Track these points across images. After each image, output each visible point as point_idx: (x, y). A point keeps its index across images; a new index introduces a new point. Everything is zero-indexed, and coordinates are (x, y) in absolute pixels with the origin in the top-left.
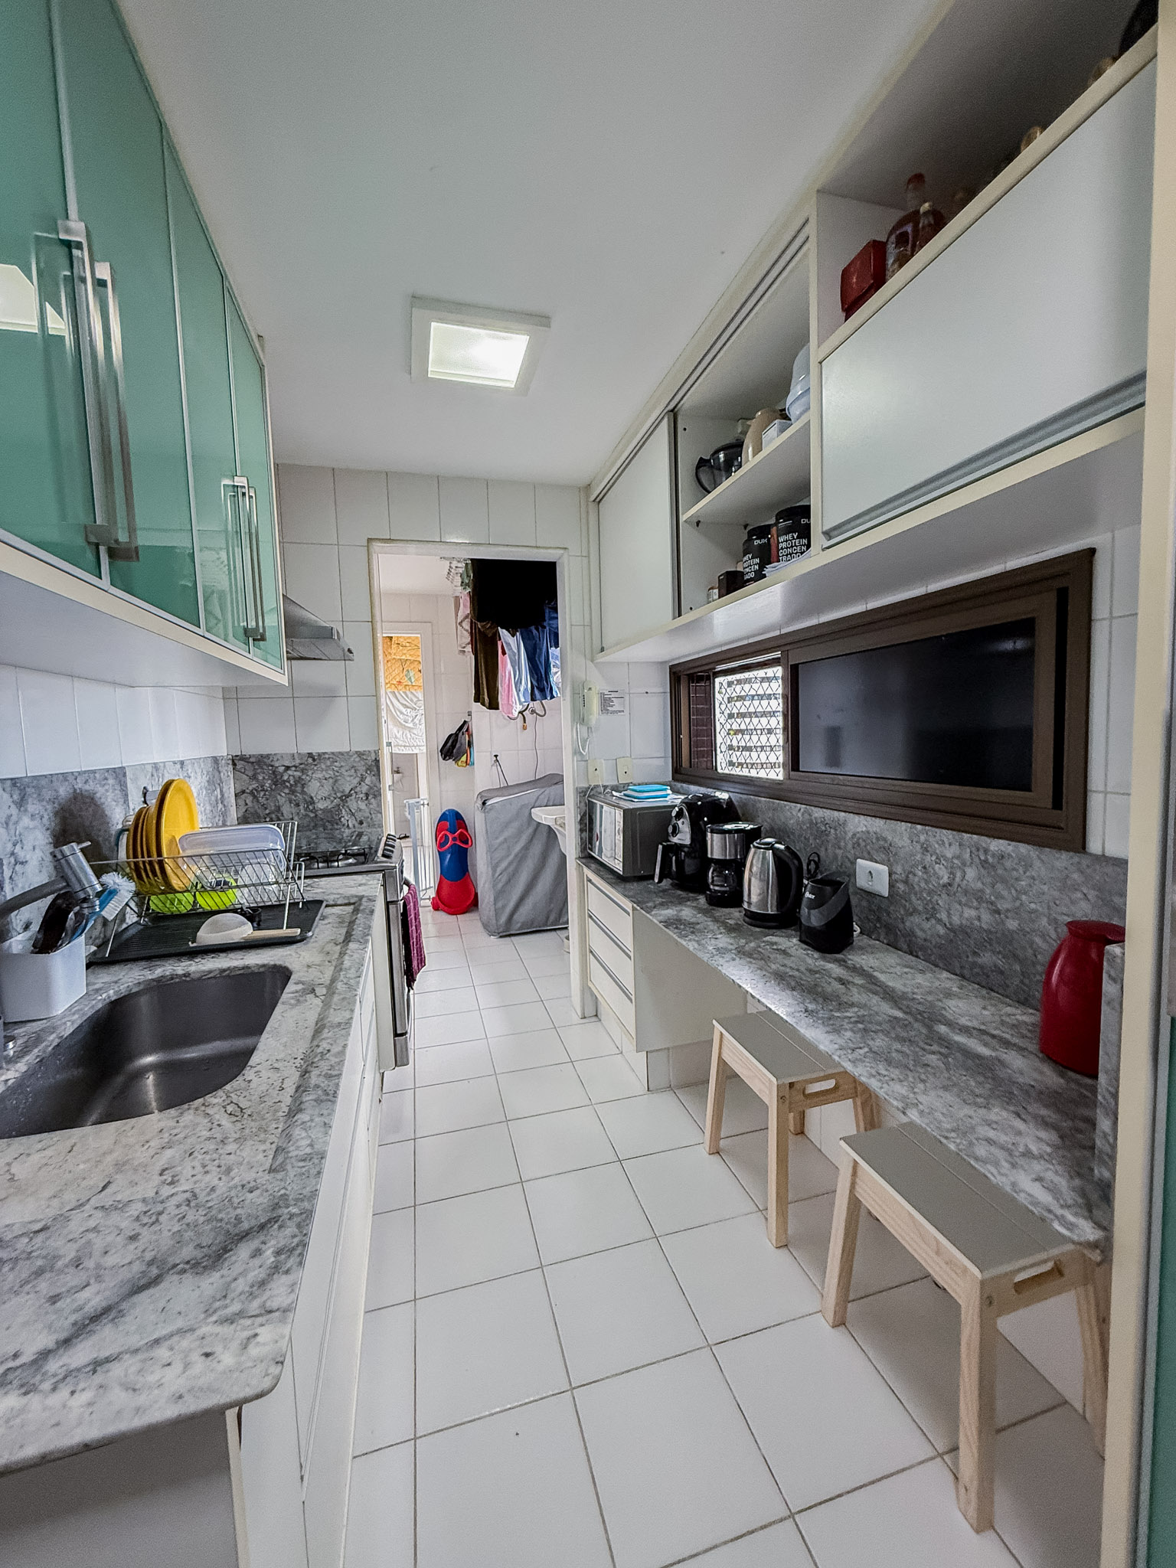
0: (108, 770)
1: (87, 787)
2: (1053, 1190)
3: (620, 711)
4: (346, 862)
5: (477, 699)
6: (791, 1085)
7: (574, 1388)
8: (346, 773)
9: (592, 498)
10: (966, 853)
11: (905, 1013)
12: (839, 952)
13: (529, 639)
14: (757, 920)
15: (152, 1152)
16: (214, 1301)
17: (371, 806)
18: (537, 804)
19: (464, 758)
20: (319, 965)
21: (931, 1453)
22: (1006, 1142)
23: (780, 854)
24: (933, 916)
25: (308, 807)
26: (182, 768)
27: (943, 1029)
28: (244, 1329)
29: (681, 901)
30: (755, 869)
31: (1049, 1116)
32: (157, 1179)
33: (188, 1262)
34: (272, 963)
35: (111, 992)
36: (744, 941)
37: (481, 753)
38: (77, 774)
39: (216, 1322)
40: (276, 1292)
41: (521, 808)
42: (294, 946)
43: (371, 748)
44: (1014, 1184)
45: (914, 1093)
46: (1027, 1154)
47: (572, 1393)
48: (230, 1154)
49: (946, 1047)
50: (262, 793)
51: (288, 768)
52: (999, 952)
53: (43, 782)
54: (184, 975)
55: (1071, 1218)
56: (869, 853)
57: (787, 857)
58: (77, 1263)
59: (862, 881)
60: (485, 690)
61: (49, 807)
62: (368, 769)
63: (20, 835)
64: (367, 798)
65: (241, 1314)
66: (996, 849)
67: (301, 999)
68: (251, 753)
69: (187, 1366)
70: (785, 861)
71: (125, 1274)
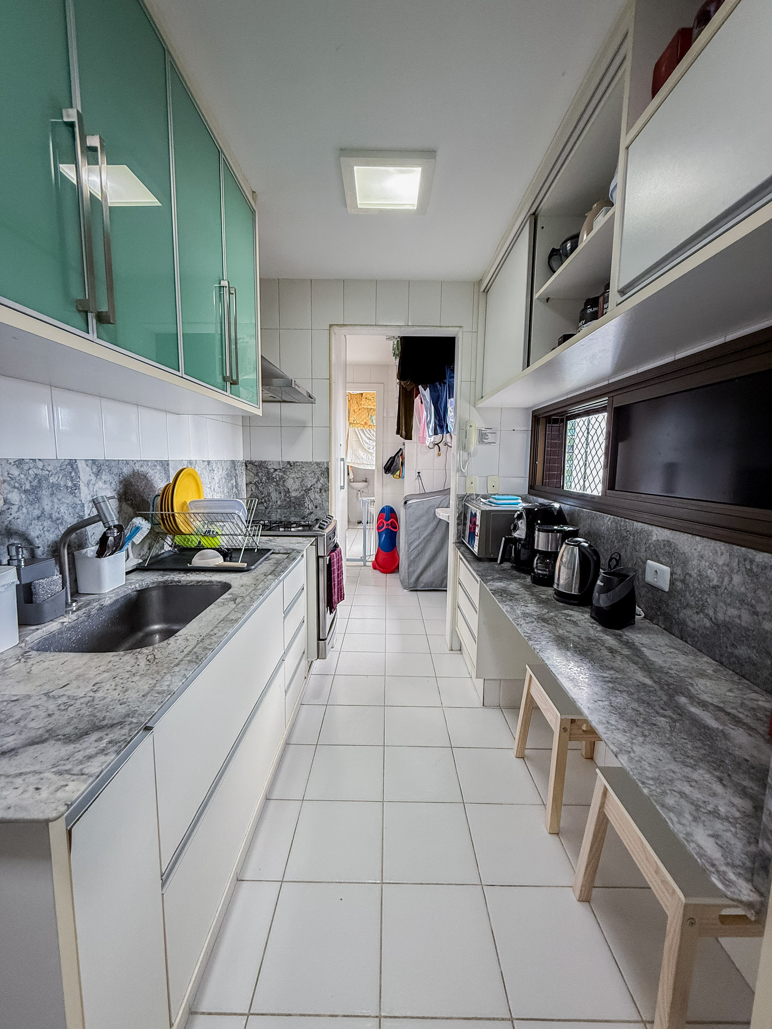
0: (157, 461)
1: (142, 469)
2: (725, 849)
3: (492, 443)
4: (298, 529)
5: (398, 433)
6: (573, 721)
7: (384, 883)
8: (308, 475)
9: (482, 289)
10: (734, 562)
11: (655, 682)
12: (619, 629)
13: (435, 392)
14: (564, 598)
15: (98, 672)
16: (61, 760)
17: (323, 497)
18: (440, 506)
19: (398, 473)
20: (248, 586)
21: (636, 1017)
22: (698, 799)
23: (585, 551)
24: (702, 611)
25: (286, 495)
26: (208, 464)
27: (683, 700)
28: (63, 780)
29: (513, 578)
30: (564, 560)
31: (751, 788)
32: (91, 687)
33: (64, 735)
34: (224, 581)
35: (137, 585)
36: (547, 611)
37: (409, 470)
38: (136, 461)
39: (53, 772)
40: (93, 764)
41: (429, 508)
42: (242, 574)
43: (325, 461)
44: (688, 834)
45: (632, 743)
46: (715, 813)
47: (382, 886)
48: (133, 682)
49: (679, 714)
50: (261, 484)
51: (275, 470)
52: (754, 647)
53: (113, 464)
54: (178, 581)
55: (732, 876)
56: (657, 556)
57: (588, 553)
58: (17, 722)
59: (649, 578)
60: (404, 427)
61: (117, 478)
62: (321, 474)
63: (96, 491)
64: (321, 492)
65: (68, 772)
66: (761, 560)
67: (226, 603)
68: (256, 460)
69: (25, 791)
70: (587, 556)
71: (33, 734)
